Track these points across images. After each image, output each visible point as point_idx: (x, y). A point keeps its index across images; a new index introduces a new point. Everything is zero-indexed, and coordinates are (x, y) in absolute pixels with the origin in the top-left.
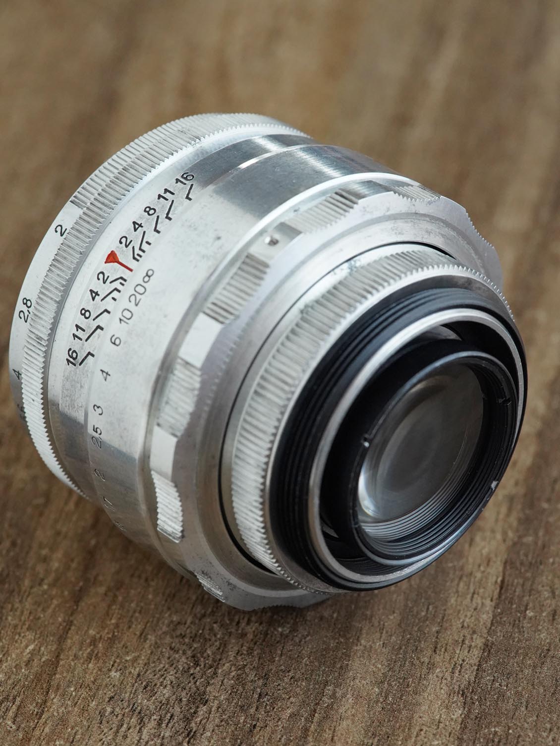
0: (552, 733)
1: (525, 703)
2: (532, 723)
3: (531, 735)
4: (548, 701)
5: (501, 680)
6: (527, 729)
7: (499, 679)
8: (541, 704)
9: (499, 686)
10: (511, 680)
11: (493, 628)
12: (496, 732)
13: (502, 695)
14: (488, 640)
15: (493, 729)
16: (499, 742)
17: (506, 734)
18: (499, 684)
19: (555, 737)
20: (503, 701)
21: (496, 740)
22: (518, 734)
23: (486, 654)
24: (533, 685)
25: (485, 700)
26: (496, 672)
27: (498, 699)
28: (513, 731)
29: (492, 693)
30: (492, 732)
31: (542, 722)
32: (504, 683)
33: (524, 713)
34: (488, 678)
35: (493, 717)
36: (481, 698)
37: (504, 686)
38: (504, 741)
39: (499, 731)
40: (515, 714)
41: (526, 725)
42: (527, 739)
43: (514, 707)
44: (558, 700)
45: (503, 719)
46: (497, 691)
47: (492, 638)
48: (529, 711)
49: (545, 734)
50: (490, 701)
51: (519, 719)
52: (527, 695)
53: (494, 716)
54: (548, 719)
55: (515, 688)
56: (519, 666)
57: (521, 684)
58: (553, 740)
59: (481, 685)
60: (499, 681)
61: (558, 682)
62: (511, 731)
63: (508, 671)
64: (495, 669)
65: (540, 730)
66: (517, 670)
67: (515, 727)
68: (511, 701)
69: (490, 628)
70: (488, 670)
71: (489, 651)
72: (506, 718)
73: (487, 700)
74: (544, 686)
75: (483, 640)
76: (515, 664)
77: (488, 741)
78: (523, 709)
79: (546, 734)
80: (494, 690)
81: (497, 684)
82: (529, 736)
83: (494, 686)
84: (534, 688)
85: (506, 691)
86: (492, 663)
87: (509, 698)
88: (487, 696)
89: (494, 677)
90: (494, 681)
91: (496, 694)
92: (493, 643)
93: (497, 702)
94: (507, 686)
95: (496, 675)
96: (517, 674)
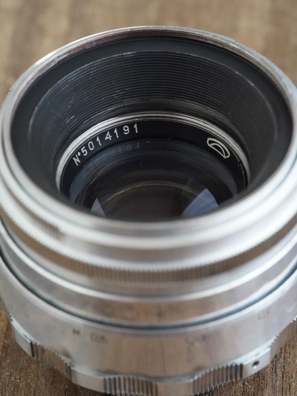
1: (33, 392)
4: (49, 389)
5: (15, 375)
7: (14, 374)
8: (44, 392)
9: (14, 380)
10: (22, 374)
13: (17, 386)
14: (5, 343)
18: (14, 378)
20: (18, 391)
23: (4, 354)
24: (38, 377)
25: (5, 391)
26: (12, 369)
27: (14, 389)
29: (10, 386)
32: (18, 377)
34: (6, 374)
36: (2, 390)
37: (18, 379)
44: (56, 388)
46: (13, 383)
47: (8, 341)
50: (9, 392)
52: (34, 386)
55: (26, 380)
56: (28, 363)
57: (30, 377)
59: (2, 380)
60: (14, 375)
61: (55, 373)
63: (20, 367)
64: (11, 366)
66: (26, 366)
68: (23, 391)
69: (6, 333)
70: (6, 367)
71: (6, 352)
73: (7, 391)
74: (45, 378)
75: (2, 343)
76: (25, 361)
80: (11, 383)
81: (13, 378)
84: (39, 380)
85: (19, 383)
86: (8, 361)
87: (22, 388)
88: (6, 388)
89: (11, 372)
90: (10, 375)
91: (12, 386)
92: (8, 345)
93: (13, 392)
94: (20, 379)
95: (12, 370)
96: (26, 369)
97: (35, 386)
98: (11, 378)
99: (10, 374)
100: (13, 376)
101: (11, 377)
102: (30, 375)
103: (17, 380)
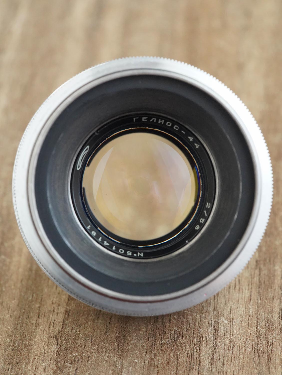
0: (107, 353)
1: (90, 339)
2: (95, 350)
3: (95, 356)
4: (103, 337)
5: (76, 328)
6: (93, 352)
7: (75, 328)
8: (99, 339)
9: (75, 332)
10: (82, 328)
11: (69, 302)
12: (76, 356)
13: (77, 336)
14: (67, 309)
15: (74, 355)
16: (78, 361)
17: (82, 356)
18: (75, 330)
19: (109, 356)
20: (78, 339)
21: (77, 360)
22: (88, 356)
23: (66, 316)
24: (94, 329)
25: (69, 339)
26: (73, 325)
27: (75, 338)
28: (85, 354)
29: (72, 336)
30: (74, 356)
31: (101, 348)
32: (78, 330)
33: (91, 344)
34: (69, 328)
35: (73, 348)
36: (66, 339)
37: (78, 331)
38: (81, 360)
39: (78, 355)
40: (85, 345)
41: (92, 351)
42: (94, 358)
43: (85, 342)
44: (108, 336)
45: (79, 349)
46: (74, 334)
47: (69, 307)
48: (93, 343)
49: (103, 355)
50: (71, 340)
51: (88, 348)
52: (91, 335)
53: (74, 348)
54: (104, 346)
55: (84, 332)
56: (86, 321)
57: (87, 330)
58: (108, 357)
59: (66, 332)
60: (75, 329)
61: (108, 326)
62: (84, 355)
63: (79, 324)
64: (72, 323)
65: (100, 352)
66: (84, 323)
67: (86, 352)
68: (83, 339)
69: (68, 302)
70: (69, 324)
71: (68, 314)
72: (81, 348)
73: (70, 339)
74: (100, 330)
75: (65, 309)
76: (83, 320)
77: (72, 361)
78: (90, 342)
79: (103, 354)
80: (73, 334)
81: (74, 331)
82: (94, 356)
83: (72, 332)
84: (95, 331)
85: (79, 334)
86: (70, 320)
87: (82, 337)
88: (69, 337)
89: (72, 327)
90: (72, 329)
91: (74, 336)
92: (70, 310)
93: (75, 340)
94: (80, 331)
95: (73, 326)
96: (85, 325)
97: (92, 336)
98: (73, 331)
99: (71, 328)
100: (74, 330)
101: (72, 330)
102: (88, 329)
103: (77, 332)
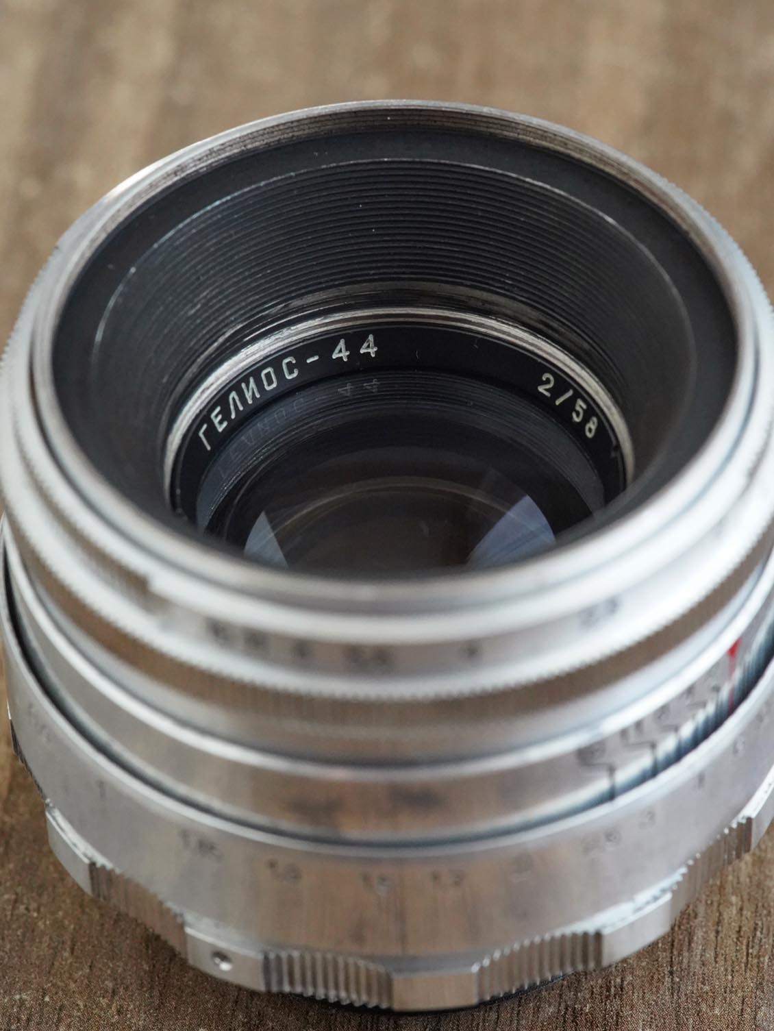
0: (117, 998)
1: (69, 943)
2: (82, 981)
3: (81, 1004)
4: (107, 937)
5: (28, 899)
6: (74, 992)
7: (25, 898)
8: (96, 943)
9: (25, 912)
10: (45, 898)
11: (13, 798)
12: (22, 1002)
13: (30, 928)
15: (18, 997)
16: (28, 1020)
17: (40, 1005)
18: (24, 907)
19: (122, 1007)
20: (33, 940)
21: (24, 1018)
22: (59, 1004)
26: (19, 885)
27: (24, 935)
28: (51, 998)
29: (14, 926)
30: (16, 1001)
31: (99, 977)
32: (33, 905)
33: (69, 962)
35: (17, 972)
37: (34, 911)
38: (36, 1018)
39: (28, 998)
40: (53, 964)
41: (73, 986)
42: (75, 1013)
43: (51, 951)
45: (33, 976)
46: (22, 920)
48: (77, 957)
49: (104, 1002)
50: (10, 942)
51: (61, 973)
52: (72, 927)
53: (19, 971)
54: (109, 972)
55: (52, 913)
58: (119, 1012)
60: (25, 901)
62: (47, 999)
64: (17, 878)
65: (96, 993)
67: (54, 991)
68: (46, 938)
69: (7, 799)
72: (38, 973)
74: (100, 908)
77: (10, 1020)
78: (66, 954)
79: (106, 1000)
80: (17, 919)
81: (22, 908)
82: (77, 1005)
83: (16, 912)
85: (36, 920)
86: (11, 866)
87: (43, 933)
88: (6, 932)
89: (17, 894)
90: (16, 901)
91: (20, 927)
92: (13, 828)
93: (22, 942)
94: (38, 910)
95: (19, 890)
96: (54, 887)
97: (74, 929)
98: (18, 908)
99: (13, 897)
100: (22, 903)
101: (17, 905)
102: (64, 902)
103: (32, 913)
